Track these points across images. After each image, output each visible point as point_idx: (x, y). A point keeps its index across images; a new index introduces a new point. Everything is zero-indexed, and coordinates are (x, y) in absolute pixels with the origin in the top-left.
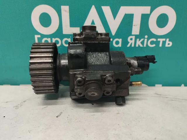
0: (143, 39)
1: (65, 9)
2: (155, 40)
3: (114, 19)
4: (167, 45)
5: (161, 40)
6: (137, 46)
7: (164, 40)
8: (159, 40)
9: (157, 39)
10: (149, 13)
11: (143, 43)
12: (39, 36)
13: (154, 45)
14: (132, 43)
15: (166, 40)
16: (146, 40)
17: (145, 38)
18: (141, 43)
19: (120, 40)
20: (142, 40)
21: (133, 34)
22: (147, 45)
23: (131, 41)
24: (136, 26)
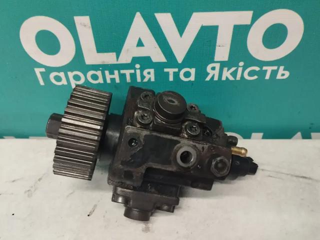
0: (236, 68)
1: (83, 23)
2: (257, 69)
3: (181, 36)
4: (279, 77)
5: (269, 69)
6: (224, 78)
7: (275, 68)
8: (264, 68)
9: (261, 68)
10: (249, 23)
11: (234, 74)
12: (43, 70)
13: (256, 77)
14: (214, 75)
15: (278, 69)
16: (240, 69)
17: (238, 66)
18: (231, 74)
19: (193, 71)
20: (234, 69)
21: (215, 60)
22: (242, 77)
23: (213, 72)
24: (223, 46)
